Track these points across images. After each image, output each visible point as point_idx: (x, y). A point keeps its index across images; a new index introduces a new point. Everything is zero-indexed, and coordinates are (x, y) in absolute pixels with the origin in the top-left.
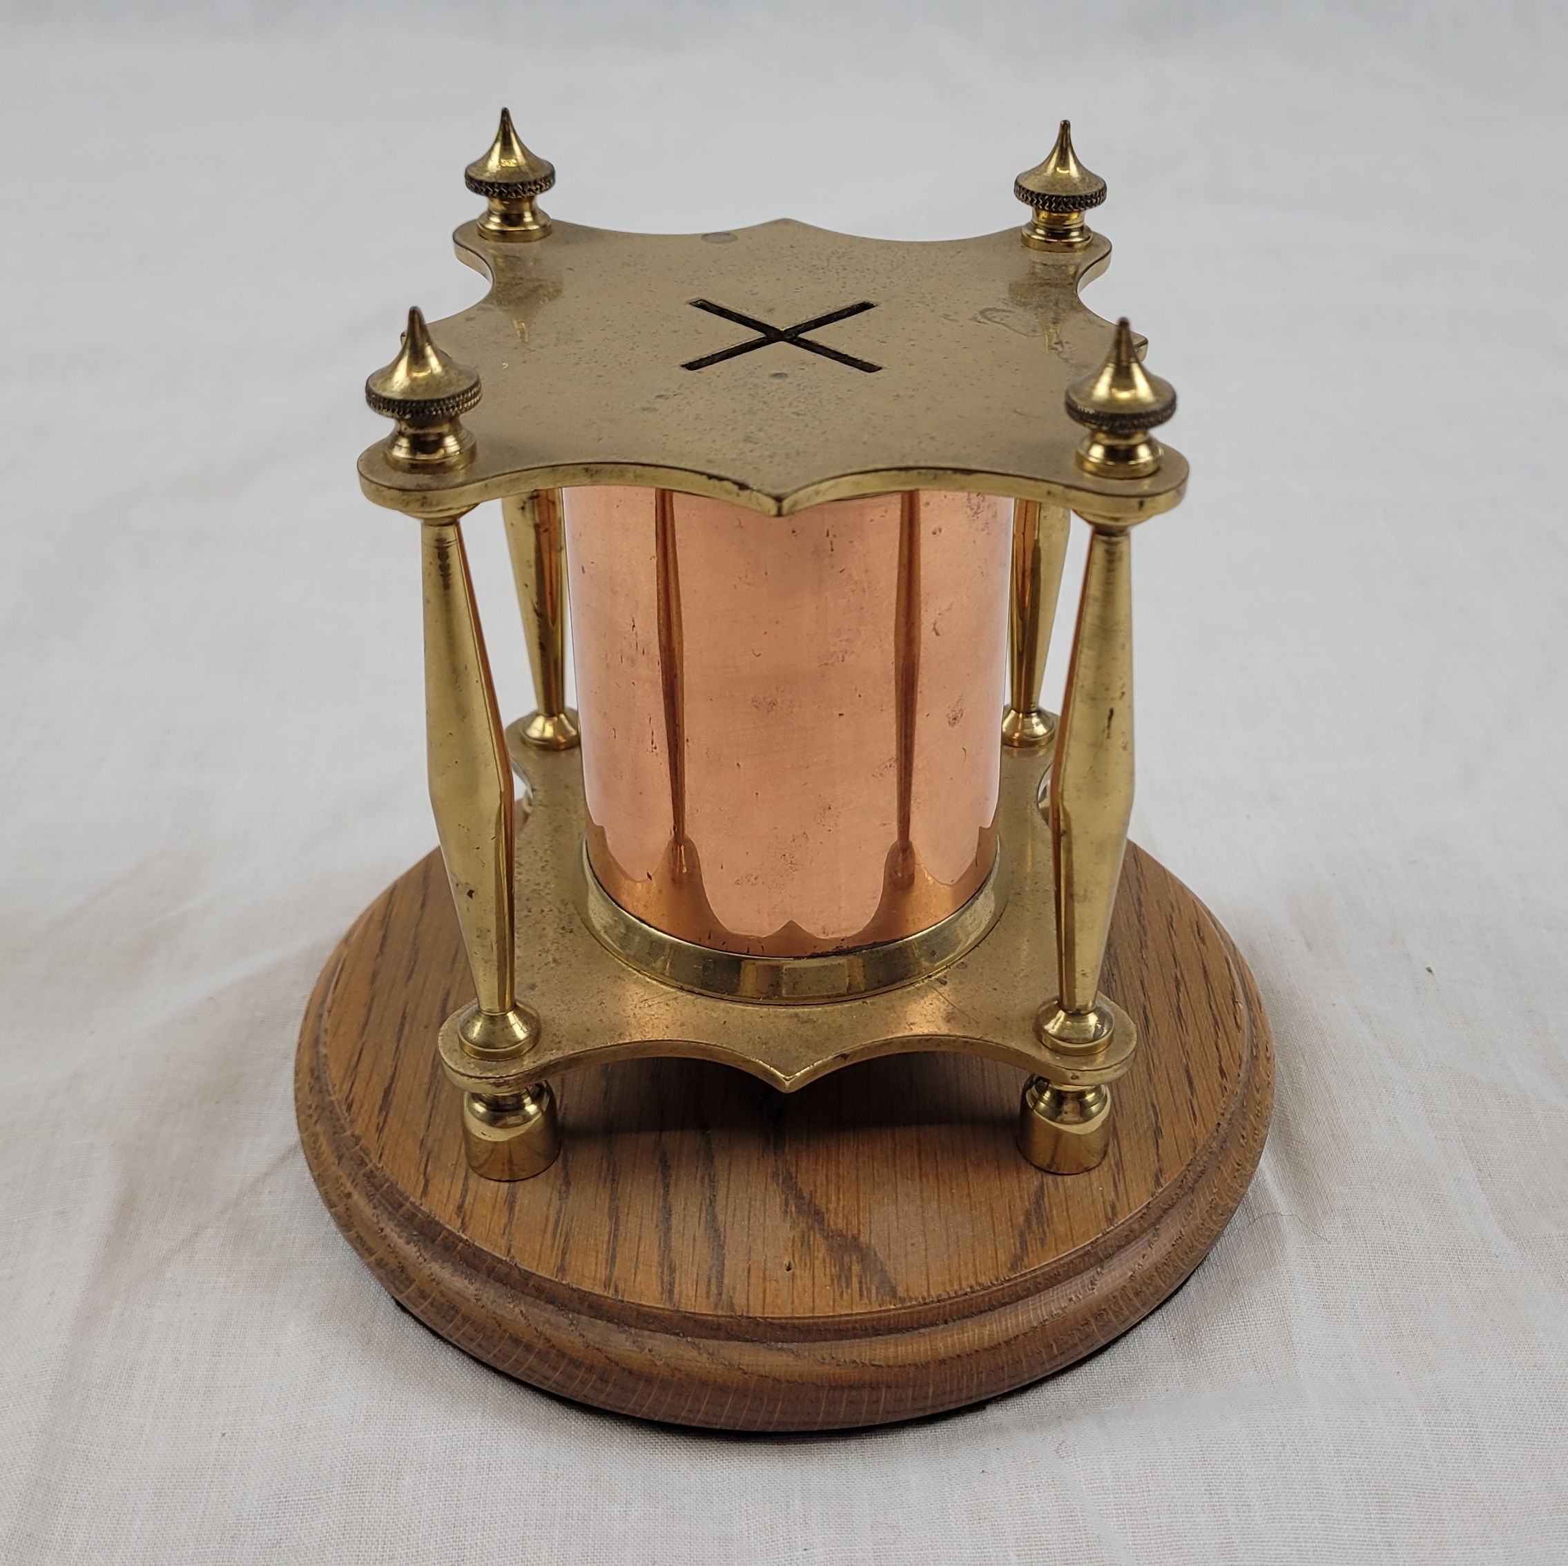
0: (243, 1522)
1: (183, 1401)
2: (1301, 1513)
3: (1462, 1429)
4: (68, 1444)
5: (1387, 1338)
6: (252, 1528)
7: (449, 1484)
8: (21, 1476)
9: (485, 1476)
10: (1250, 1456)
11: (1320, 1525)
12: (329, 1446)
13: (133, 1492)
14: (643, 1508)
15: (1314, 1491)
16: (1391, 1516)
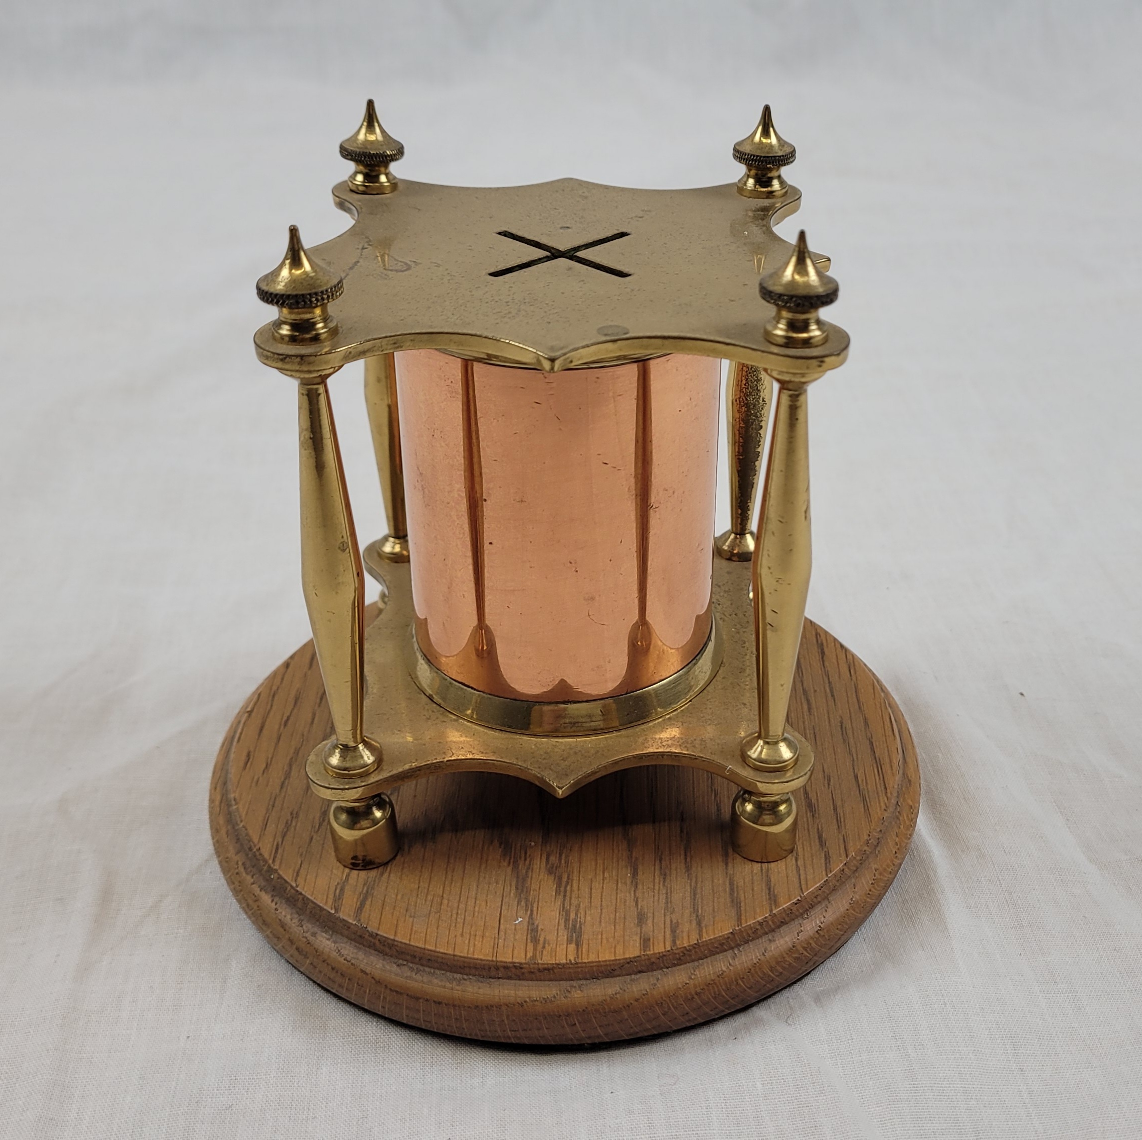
0: (205, 1092)
1: (158, 1016)
2: (960, 1049)
3: (1066, 995)
4: (76, 1055)
5: (1012, 928)
6: (211, 1096)
7: (355, 1073)
8: (43, 1081)
9: (380, 1067)
10: (922, 1012)
11: (973, 1057)
12: (267, 1046)
13: (125, 1079)
14: (494, 1079)
15: (968, 1034)
16: (1022, 1051)
